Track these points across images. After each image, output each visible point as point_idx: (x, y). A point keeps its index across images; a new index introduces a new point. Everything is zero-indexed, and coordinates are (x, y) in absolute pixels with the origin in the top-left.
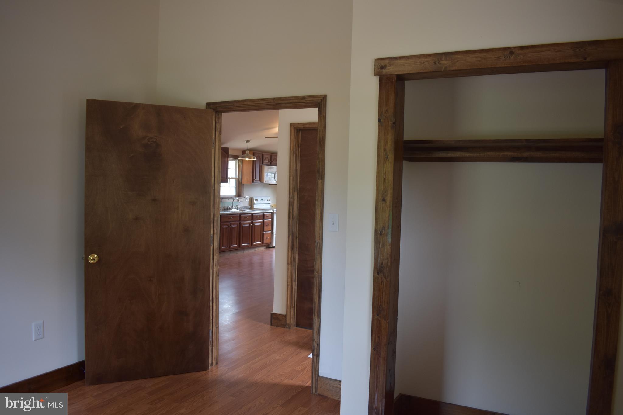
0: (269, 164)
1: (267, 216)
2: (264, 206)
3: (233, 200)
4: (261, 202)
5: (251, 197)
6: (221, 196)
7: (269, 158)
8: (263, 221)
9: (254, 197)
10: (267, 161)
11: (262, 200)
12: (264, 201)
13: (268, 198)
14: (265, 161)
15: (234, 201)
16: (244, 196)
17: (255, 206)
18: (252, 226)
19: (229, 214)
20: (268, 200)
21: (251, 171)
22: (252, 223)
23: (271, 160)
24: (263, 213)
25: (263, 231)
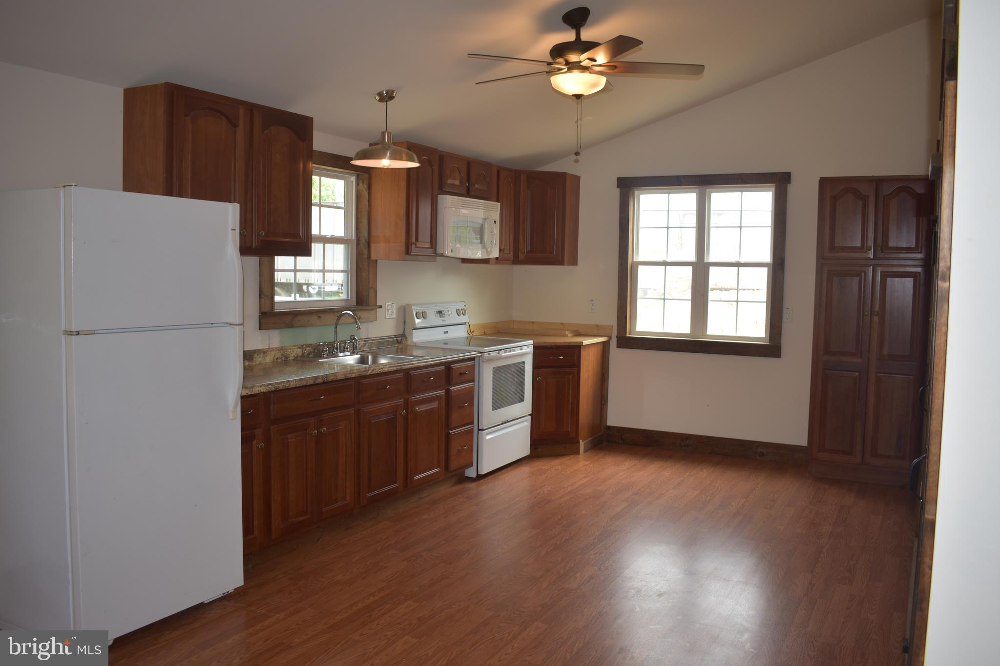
0: (464, 192)
1: (461, 374)
2: (446, 332)
3: (338, 319)
4: (438, 321)
5: (404, 302)
6: (276, 307)
7: (464, 174)
8: (448, 392)
9: (414, 305)
10: (457, 182)
11: (440, 312)
12: (447, 318)
13: (460, 306)
14: (449, 181)
15: (340, 322)
16: (378, 304)
17: (418, 337)
18: (406, 418)
19: (311, 382)
20: (458, 312)
21: (402, 212)
22: (407, 405)
23: (468, 180)
24: (448, 366)
25: (448, 426)
